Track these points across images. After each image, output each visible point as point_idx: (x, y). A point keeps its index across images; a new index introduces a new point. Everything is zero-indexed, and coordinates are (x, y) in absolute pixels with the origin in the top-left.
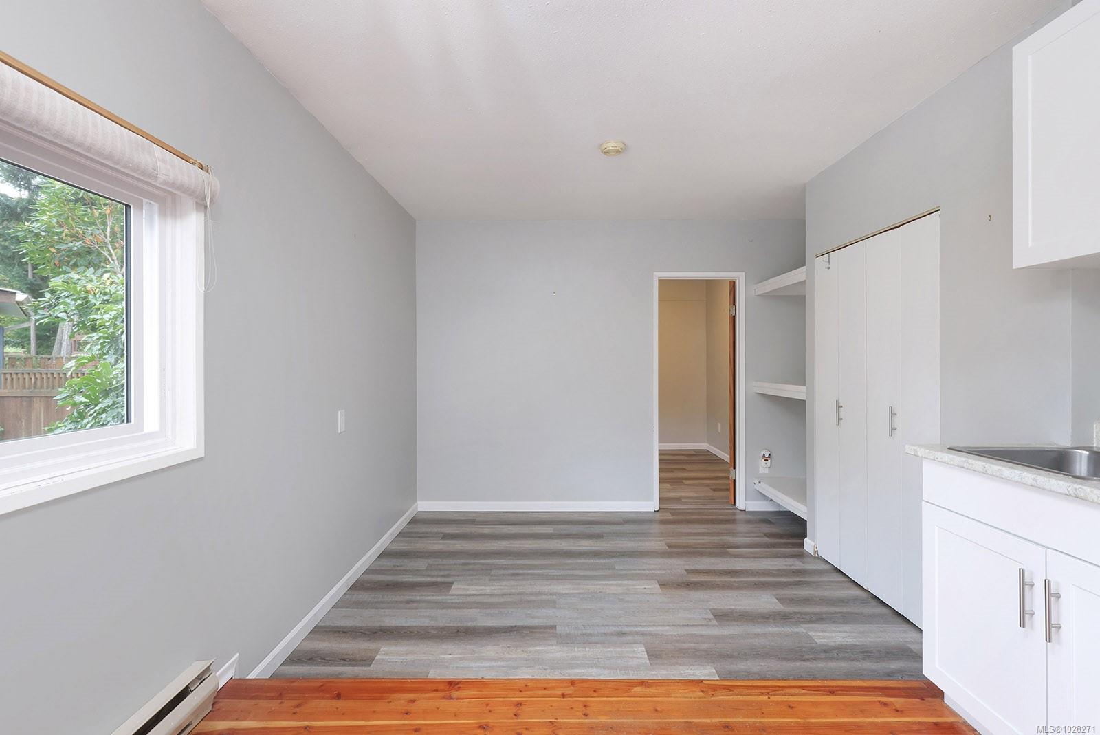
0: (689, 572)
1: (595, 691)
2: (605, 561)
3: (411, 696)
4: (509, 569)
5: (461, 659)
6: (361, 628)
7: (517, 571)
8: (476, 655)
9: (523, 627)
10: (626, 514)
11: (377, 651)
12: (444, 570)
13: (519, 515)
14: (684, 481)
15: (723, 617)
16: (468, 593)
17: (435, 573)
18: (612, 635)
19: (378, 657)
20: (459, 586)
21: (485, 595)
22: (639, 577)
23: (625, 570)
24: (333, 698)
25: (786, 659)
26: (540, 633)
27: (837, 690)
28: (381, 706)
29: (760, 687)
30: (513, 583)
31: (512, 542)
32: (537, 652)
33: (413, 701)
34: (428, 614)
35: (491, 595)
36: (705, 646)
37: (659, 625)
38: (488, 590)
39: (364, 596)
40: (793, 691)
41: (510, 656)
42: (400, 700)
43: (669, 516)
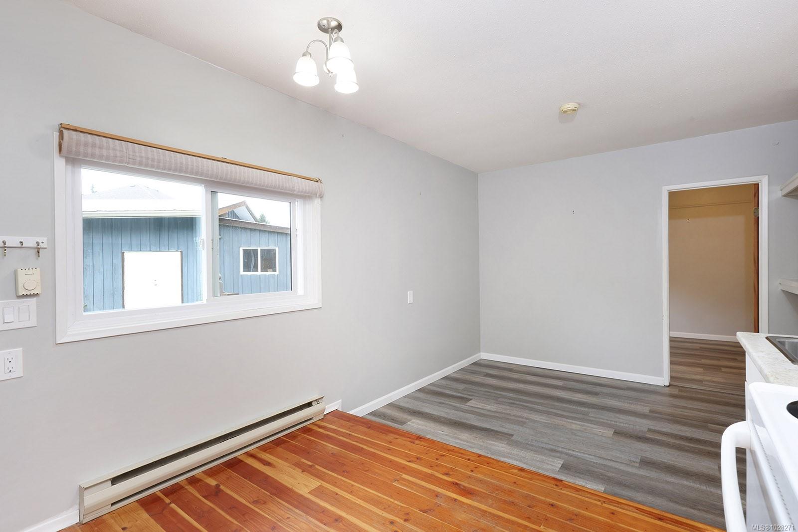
0: (650, 430)
1: (488, 463)
2: (584, 409)
3: (397, 437)
4: (511, 399)
5: (447, 435)
6: (409, 409)
7: (515, 402)
8: (456, 436)
9: (493, 431)
10: (635, 383)
11: (410, 420)
12: (472, 392)
13: (546, 371)
14: (722, 368)
15: (646, 463)
16: (476, 406)
17: (465, 392)
18: (547, 449)
19: (408, 423)
20: (473, 402)
21: (485, 410)
22: (602, 424)
23: (596, 418)
24: (367, 428)
25: (676, 502)
26: (500, 436)
27: (666, 520)
28: (383, 436)
29: (605, 498)
30: (508, 407)
31: (526, 385)
32: (491, 444)
33: (397, 439)
34: (446, 411)
35: (488, 411)
36: (610, 474)
37: (586, 454)
38: (488, 407)
39: (421, 395)
40: (626, 507)
41: (473, 441)
42: (391, 437)
43: (675, 391)
